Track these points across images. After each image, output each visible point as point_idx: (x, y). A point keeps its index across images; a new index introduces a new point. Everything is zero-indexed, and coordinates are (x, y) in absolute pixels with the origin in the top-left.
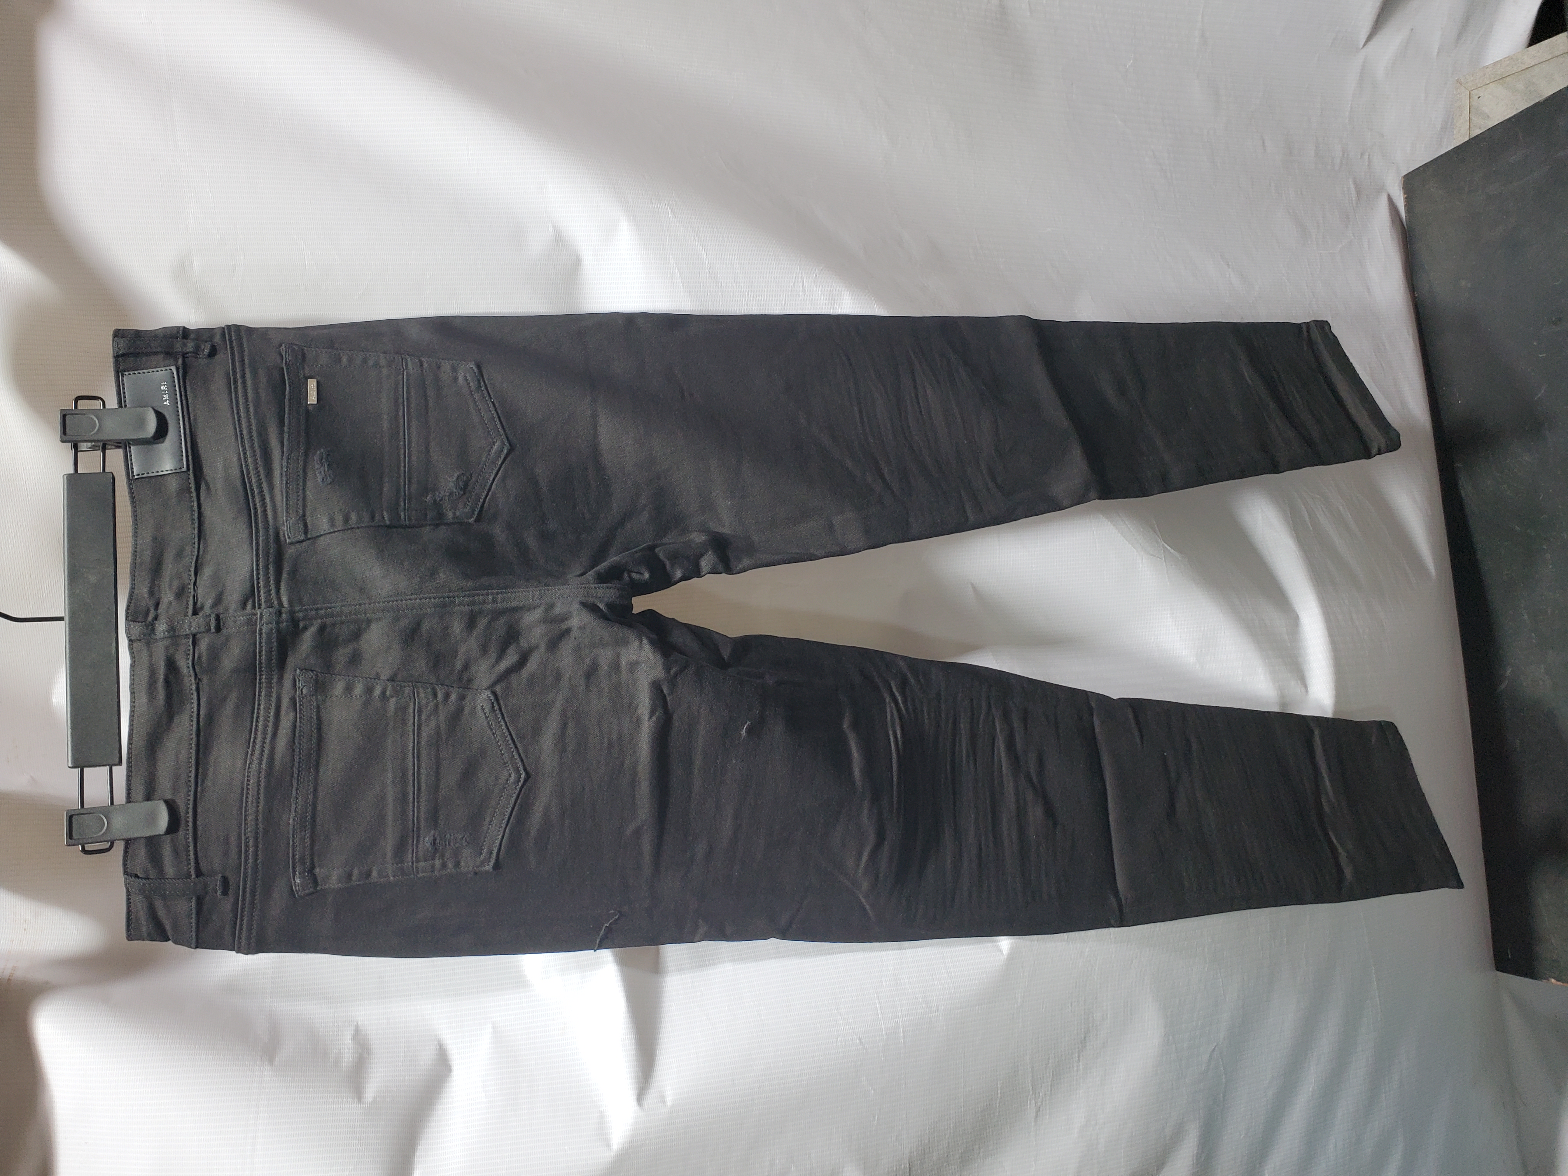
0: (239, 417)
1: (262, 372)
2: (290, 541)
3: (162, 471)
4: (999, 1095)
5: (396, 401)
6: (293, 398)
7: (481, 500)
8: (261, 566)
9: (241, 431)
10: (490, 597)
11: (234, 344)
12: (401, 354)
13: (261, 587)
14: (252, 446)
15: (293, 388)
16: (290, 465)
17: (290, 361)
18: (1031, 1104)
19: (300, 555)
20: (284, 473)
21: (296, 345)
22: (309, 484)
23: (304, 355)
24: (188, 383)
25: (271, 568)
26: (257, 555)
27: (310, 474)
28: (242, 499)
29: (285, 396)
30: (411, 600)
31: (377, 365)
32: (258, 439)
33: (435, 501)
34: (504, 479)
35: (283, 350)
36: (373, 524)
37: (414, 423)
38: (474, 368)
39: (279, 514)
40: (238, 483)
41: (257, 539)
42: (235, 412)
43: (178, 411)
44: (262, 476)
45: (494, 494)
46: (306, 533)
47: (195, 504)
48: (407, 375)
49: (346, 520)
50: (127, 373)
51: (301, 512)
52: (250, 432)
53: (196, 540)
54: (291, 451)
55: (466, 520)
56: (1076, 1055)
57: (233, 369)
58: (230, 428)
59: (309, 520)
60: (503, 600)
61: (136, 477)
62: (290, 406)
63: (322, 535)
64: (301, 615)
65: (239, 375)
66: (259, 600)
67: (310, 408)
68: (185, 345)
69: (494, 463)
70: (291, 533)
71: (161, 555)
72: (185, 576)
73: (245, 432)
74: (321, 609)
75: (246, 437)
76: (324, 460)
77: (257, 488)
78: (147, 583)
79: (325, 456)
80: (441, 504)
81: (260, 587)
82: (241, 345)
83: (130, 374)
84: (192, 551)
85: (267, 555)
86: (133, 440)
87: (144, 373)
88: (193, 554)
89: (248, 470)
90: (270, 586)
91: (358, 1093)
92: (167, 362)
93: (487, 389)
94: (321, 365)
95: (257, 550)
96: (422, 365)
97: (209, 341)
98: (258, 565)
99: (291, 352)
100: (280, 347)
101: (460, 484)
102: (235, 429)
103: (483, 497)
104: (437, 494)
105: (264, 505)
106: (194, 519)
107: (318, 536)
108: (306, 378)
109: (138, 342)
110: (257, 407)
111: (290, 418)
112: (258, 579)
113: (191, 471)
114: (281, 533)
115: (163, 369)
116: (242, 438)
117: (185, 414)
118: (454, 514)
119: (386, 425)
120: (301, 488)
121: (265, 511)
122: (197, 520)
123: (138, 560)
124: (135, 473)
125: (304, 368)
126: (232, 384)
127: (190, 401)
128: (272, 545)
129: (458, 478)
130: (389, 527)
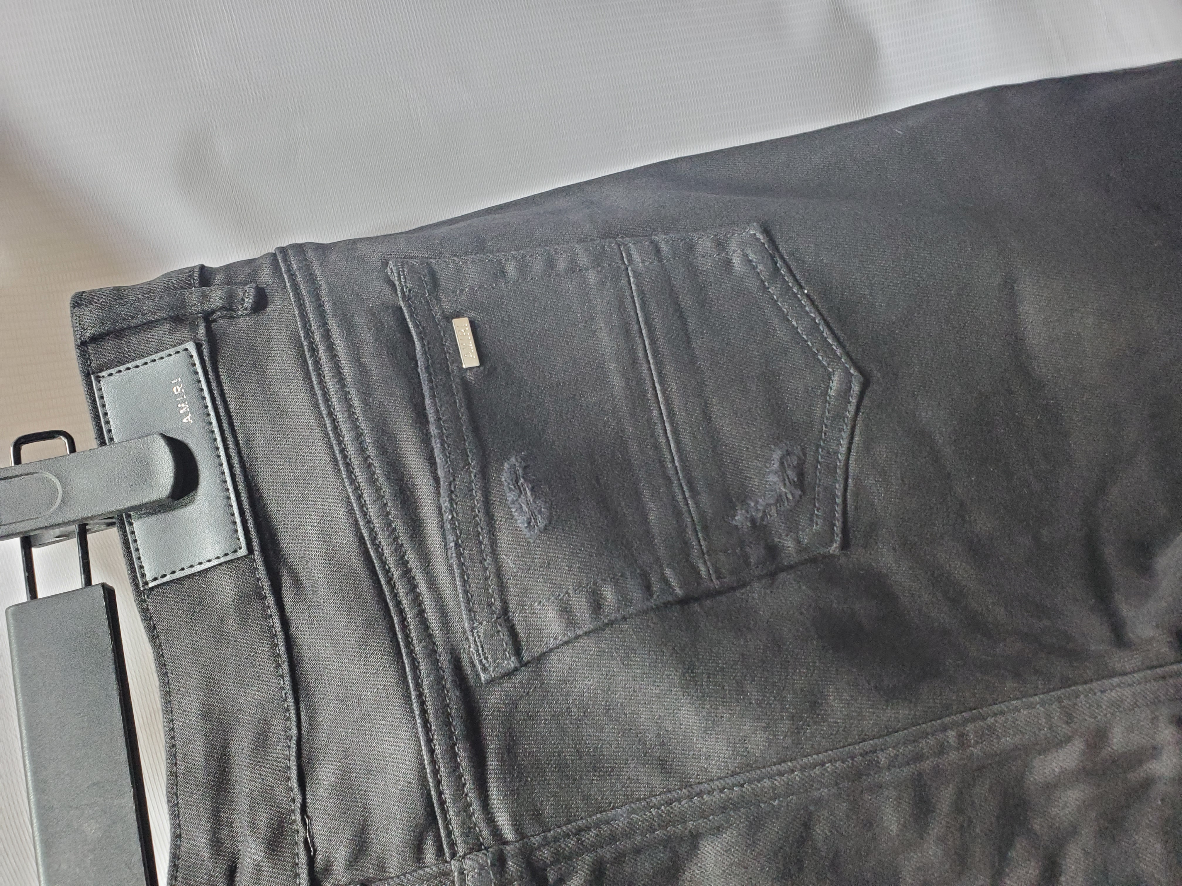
0: (334, 421)
1: (360, 321)
2: (488, 677)
3: (201, 563)
5: (628, 332)
6: (433, 362)
7: (839, 501)
8: (438, 751)
9: (343, 451)
10: (951, 734)
11: (299, 278)
12: (615, 238)
13: (448, 801)
14: (372, 481)
15: (429, 343)
16: (456, 504)
17: (410, 291)
19: (515, 704)
20: (448, 526)
21: (416, 258)
22: (504, 538)
23: (433, 274)
24: (222, 370)
25: (462, 754)
26: (426, 723)
27: (499, 514)
28: (369, 596)
29: (417, 363)
30: (781, 774)
31: (573, 268)
32: (382, 461)
33: (753, 521)
34: (867, 447)
35: (392, 272)
36: (652, 603)
37: (669, 368)
38: (759, 236)
39: (454, 617)
40: (356, 562)
41: (418, 686)
42: (324, 412)
43: (213, 432)
44: (403, 539)
45: (858, 481)
46: (517, 651)
47: (276, 622)
48: (635, 277)
49: (596, 605)
50: (104, 374)
51: (498, 603)
52: (362, 450)
53: (291, 700)
54: (453, 476)
55: (822, 551)
57: (304, 326)
58: (320, 448)
59: (517, 618)
60: (981, 737)
61: (151, 585)
62: (430, 381)
63: (551, 650)
64: (546, 854)
65: (317, 337)
66: (449, 833)
67: (470, 376)
68: (205, 297)
69: (839, 416)
70: (486, 658)
71: (225, 746)
72: (280, 792)
73: (351, 450)
74: (588, 828)
75: (356, 461)
76: (522, 480)
77: (397, 566)
78: (205, 823)
79: (520, 471)
80: (766, 526)
81: (445, 802)
82: (311, 279)
83: (111, 375)
84: (287, 729)
85: (446, 723)
86: (133, 508)
87: (137, 367)
88: (290, 733)
89: (371, 530)
90: (467, 795)
92: (177, 336)
93: (790, 271)
94: (472, 288)
95: (424, 712)
96: (658, 250)
97: (251, 282)
98: (432, 751)
99: (408, 272)
100: (386, 268)
101: (790, 472)
102: (331, 448)
103: (839, 493)
104: (752, 504)
105: (417, 601)
106: (279, 655)
107: (544, 654)
108: (448, 318)
109: (118, 309)
110: (366, 395)
111: (435, 405)
112: (438, 782)
113: (256, 553)
114: (465, 662)
115: (172, 351)
116: (348, 465)
117: (228, 434)
118: (798, 541)
119: (617, 381)
120: (488, 549)
121: (421, 613)
122: (284, 657)
123: (181, 768)
124: (148, 578)
125: (439, 300)
126: (308, 356)
127: (232, 407)
128: (453, 695)
129: (782, 463)
130: (684, 602)
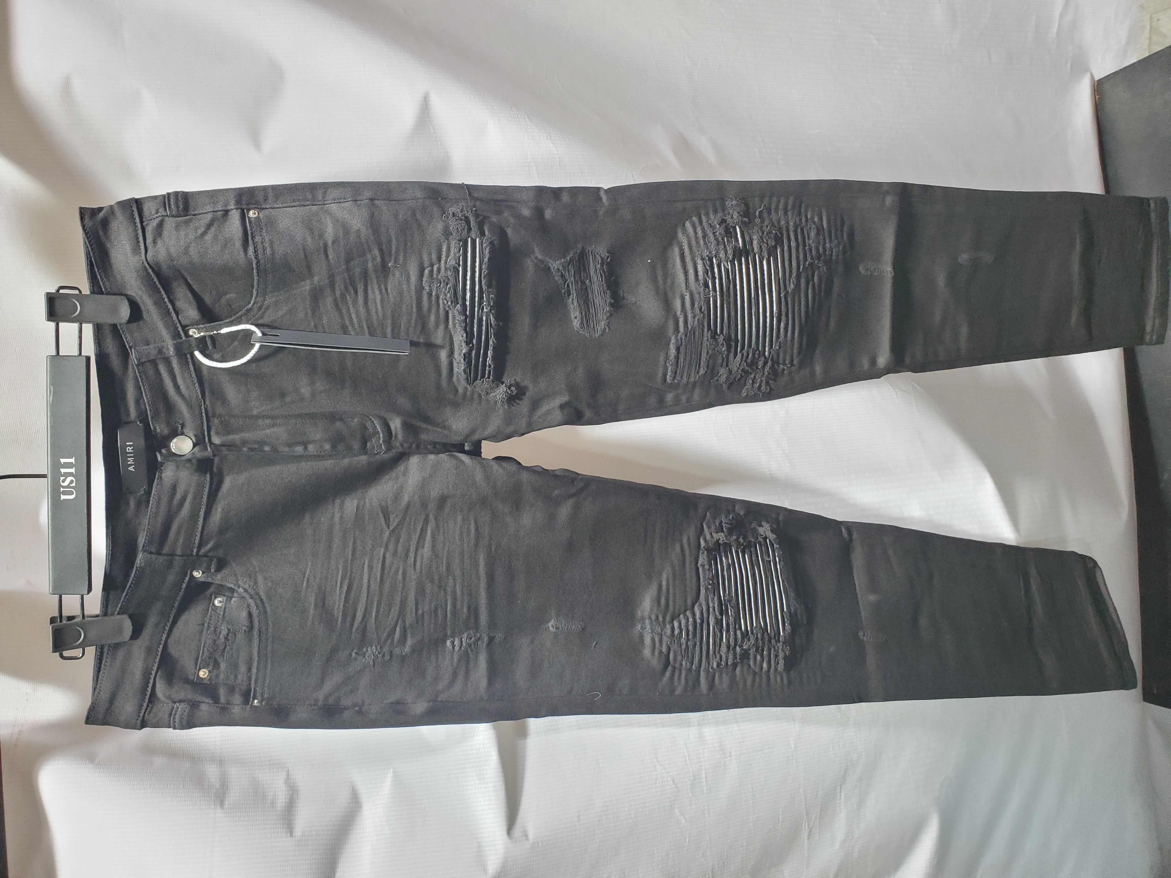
4: (781, 820)
18: (805, 826)
56: (839, 787)
91: (290, 829)
